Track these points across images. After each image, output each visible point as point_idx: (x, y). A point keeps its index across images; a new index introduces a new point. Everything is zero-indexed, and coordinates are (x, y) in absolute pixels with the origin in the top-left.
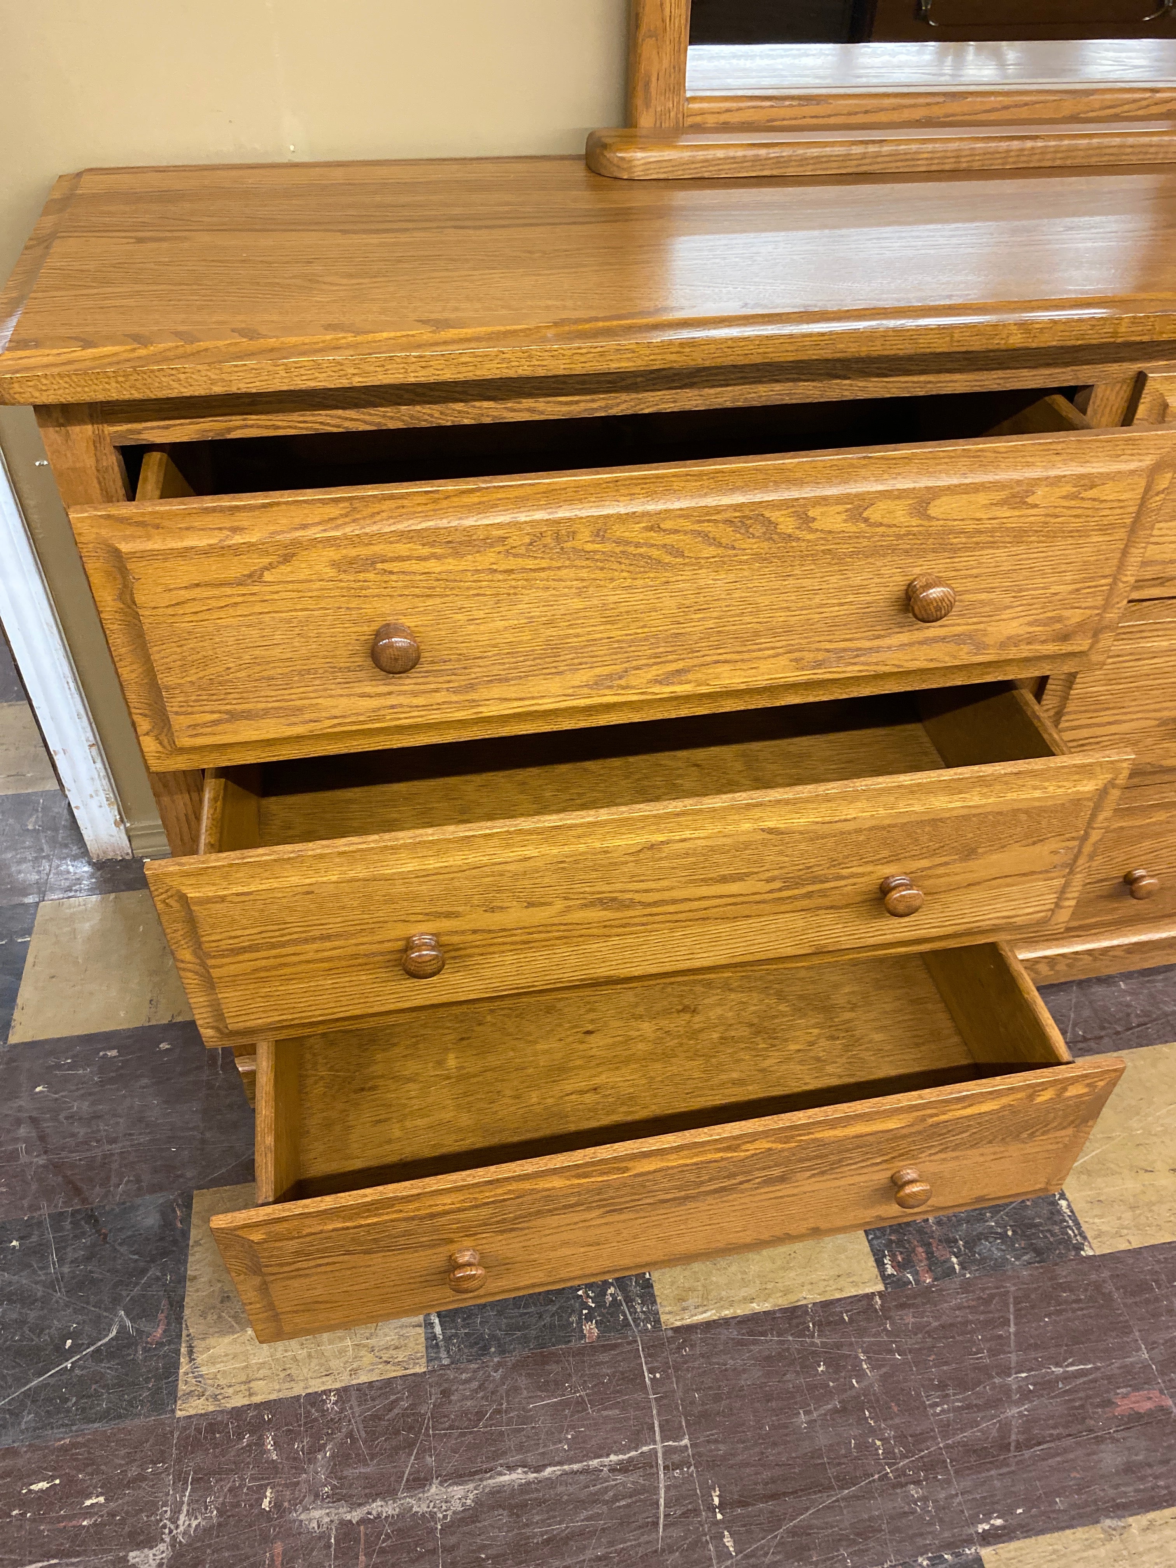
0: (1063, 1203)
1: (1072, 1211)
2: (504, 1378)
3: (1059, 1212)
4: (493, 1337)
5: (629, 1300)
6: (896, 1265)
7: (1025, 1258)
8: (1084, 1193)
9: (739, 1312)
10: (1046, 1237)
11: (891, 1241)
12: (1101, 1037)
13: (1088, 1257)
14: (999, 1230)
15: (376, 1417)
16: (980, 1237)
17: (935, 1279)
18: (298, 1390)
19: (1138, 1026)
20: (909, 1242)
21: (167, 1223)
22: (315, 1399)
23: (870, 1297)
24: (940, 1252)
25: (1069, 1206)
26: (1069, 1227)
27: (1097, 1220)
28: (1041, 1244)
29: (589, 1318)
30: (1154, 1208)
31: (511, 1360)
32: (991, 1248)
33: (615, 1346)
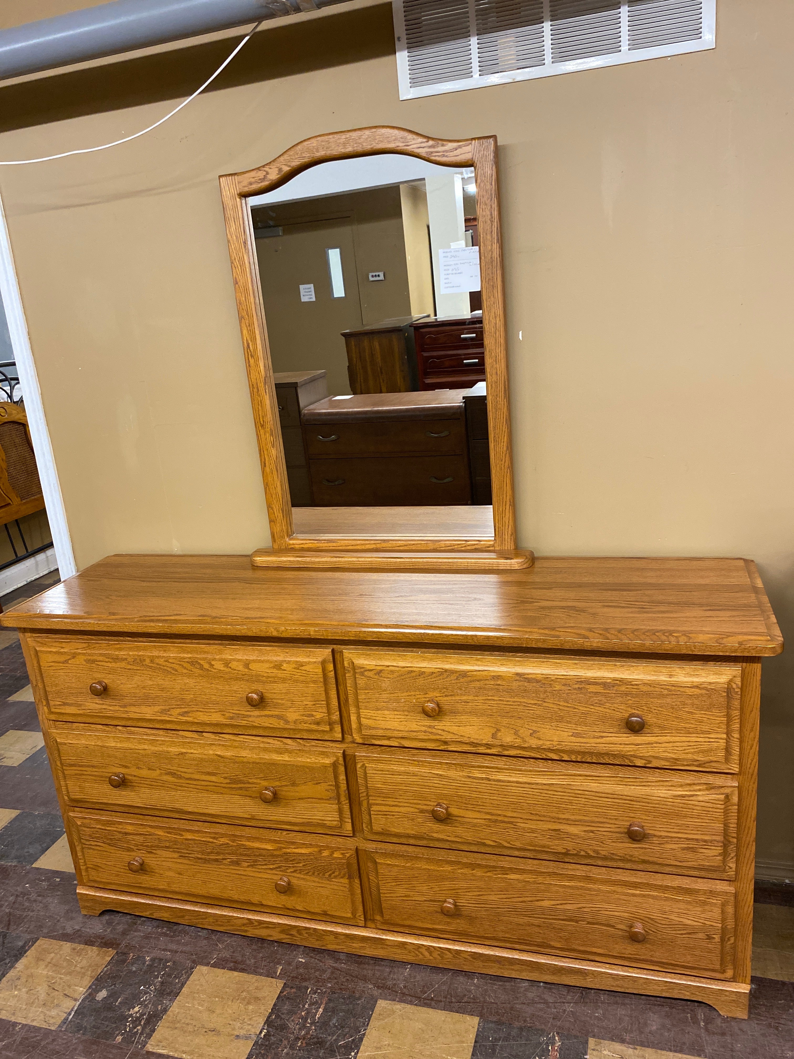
2: (76, 1043)
4: (86, 1027)
5: (142, 1034)
9: (176, 1055)
11: (260, 1052)
12: (441, 1001)
15: (27, 1039)
18: (13, 1019)
19: (466, 1002)
21: (24, 946)
22: (15, 1024)
29: (122, 1034)
31: (84, 1038)
33: (122, 1048)
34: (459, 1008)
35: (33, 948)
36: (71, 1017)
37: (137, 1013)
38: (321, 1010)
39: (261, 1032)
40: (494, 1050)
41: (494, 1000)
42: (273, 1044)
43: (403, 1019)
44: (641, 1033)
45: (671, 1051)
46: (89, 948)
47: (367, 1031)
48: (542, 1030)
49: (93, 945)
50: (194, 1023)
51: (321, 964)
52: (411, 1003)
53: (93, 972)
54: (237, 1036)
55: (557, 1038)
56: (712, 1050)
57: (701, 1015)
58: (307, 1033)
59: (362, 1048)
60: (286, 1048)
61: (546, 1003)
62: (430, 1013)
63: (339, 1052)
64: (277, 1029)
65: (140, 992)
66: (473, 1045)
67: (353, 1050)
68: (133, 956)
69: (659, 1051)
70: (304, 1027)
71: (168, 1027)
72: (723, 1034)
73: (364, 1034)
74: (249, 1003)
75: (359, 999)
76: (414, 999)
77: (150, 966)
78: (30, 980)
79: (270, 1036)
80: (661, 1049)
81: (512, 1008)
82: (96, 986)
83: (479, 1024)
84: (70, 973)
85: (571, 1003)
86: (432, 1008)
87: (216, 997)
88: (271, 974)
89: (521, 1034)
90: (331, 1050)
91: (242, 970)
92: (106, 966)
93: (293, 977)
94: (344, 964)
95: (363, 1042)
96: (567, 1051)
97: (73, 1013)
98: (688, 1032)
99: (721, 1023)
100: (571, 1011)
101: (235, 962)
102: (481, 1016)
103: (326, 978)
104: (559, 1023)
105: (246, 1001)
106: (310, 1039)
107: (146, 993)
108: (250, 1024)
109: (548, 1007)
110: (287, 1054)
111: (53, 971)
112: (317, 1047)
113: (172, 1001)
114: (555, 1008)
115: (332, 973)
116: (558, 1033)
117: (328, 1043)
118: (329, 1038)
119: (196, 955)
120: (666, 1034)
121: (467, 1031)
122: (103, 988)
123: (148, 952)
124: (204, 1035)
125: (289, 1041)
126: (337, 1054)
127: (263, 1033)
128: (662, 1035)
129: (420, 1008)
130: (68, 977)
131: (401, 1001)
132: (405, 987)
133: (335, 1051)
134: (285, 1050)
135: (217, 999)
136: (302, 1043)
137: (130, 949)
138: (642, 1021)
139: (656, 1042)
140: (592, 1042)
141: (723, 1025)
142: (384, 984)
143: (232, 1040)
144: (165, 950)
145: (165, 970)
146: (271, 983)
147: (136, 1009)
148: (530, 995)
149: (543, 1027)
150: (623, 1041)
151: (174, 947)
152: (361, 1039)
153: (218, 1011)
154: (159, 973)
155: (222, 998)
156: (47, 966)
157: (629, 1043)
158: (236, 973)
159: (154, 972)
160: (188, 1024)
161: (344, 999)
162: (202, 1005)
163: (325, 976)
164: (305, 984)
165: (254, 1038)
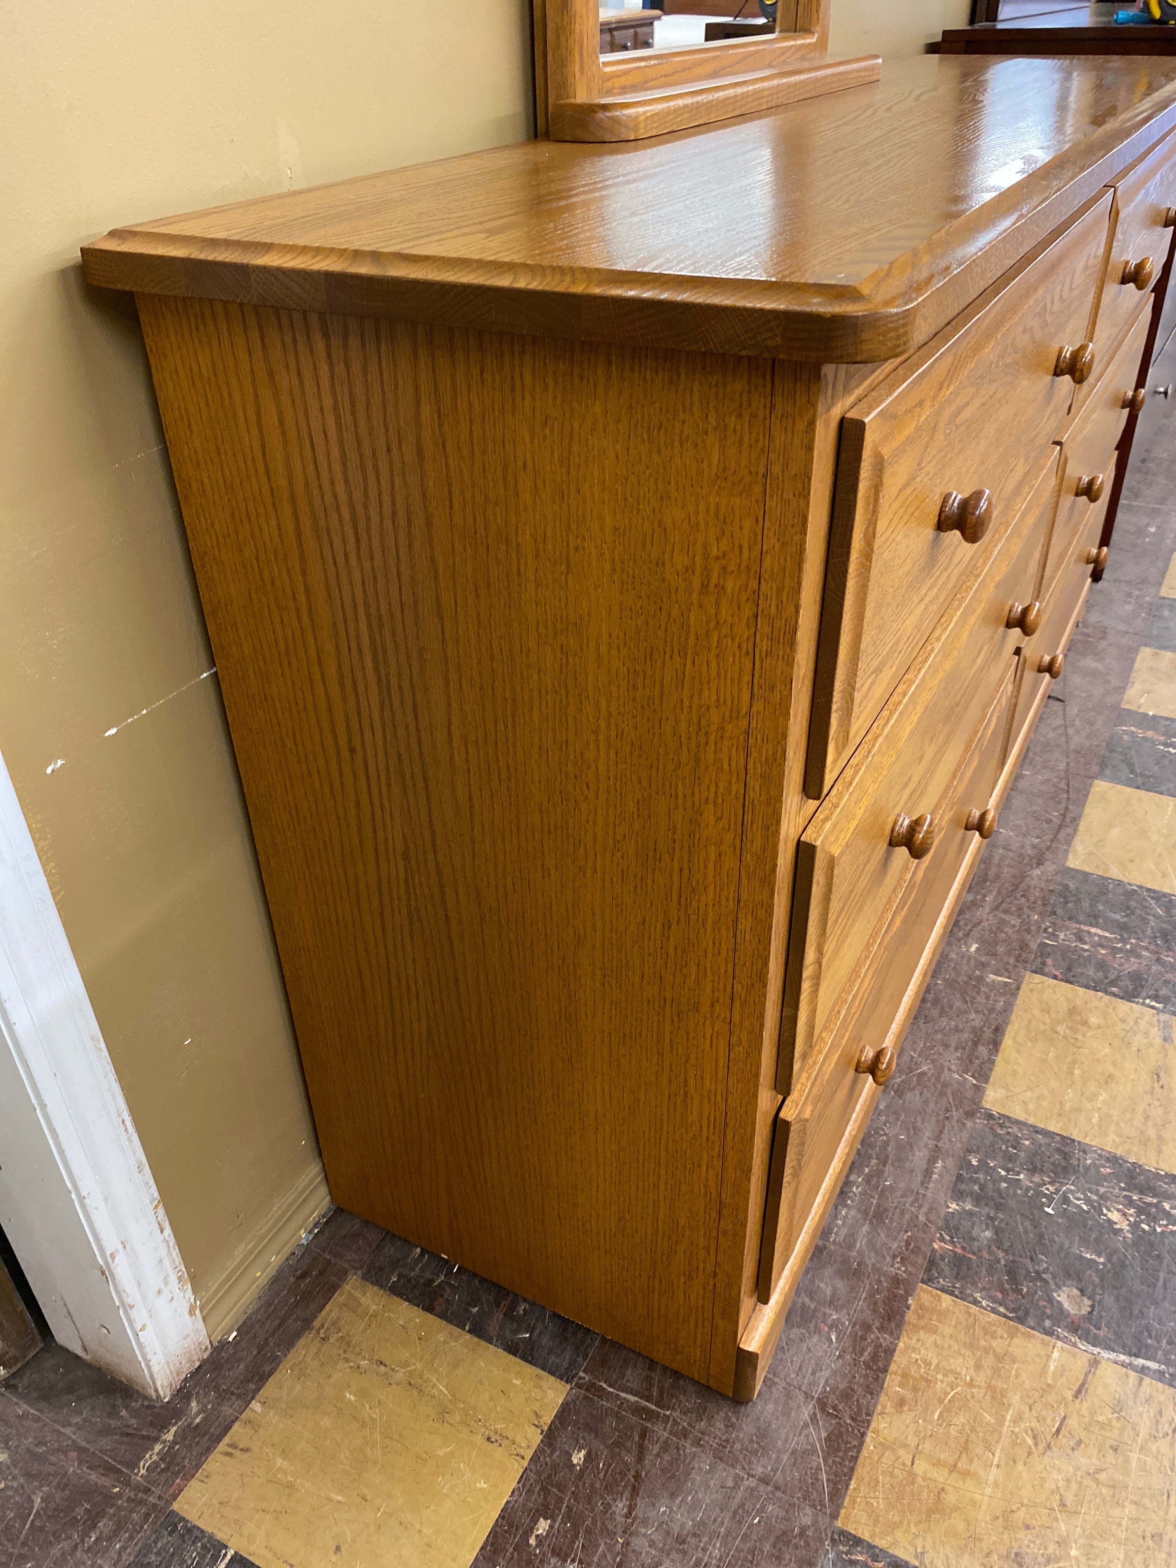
12: (1067, 808)
19: (1068, 787)
34: (1078, 794)
35: (881, 1543)
36: (1153, 1365)
37: (1125, 1215)
38: (1093, 930)
39: (1153, 1007)
41: (1061, 765)
46: (899, 1361)
47: (1132, 882)
48: (1112, 736)
49: (890, 1352)
50: (1142, 1105)
51: (985, 924)
52: (1071, 836)
53: (993, 1336)
54: (1165, 1039)
55: (1124, 728)
58: (1147, 949)
61: (1065, 726)
62: (1089, 820)
64: (1142, 986)
65: (1064, 1214)
66: (1143, 791)
68: (942, 1239)
70: (1133, 952)
71: (1159, 1152)
73: (1140, 887)
74: (1085, 1023)
75: (1067, 887)
76: (1063, 832)
77: (978, 1200)
78: (1021, 1515)
79: (1157, 995)
81: (1077, 754)
82: (1043, 1316)
83: (1105, 783)
84: (998, 1399)
85: (1065, 709)
86: (1079, 818)
87: (1071, 1072)
88: (1012, 989)
89: (1120, 752)
91: (999, 1031)
92: (976, 1302)
93: (1018, 961)
94: (984, 896)
95: (1156, 888)
96: (1145, 725)
97: (1140, 1362)
100: (1078, 711)
101: (976, 1044)
102: (1091, 778)
103: (1019, 921)
104: (1099, 723)
105: (1080, 1027)
106: (1157, 945)
107: (1065, 1200)
108: (1136, 1022)
109: (1073, 726)
111: (989, 1448)
113: (1085, 1149)
114: (1074, 721)
115: (1006, 912)
116: (1116, 726)
117: (1163, 926)
118: (1152, 924)
119: (947, 1110)
121: (1120, 793)
122: (1050, 1300)
123: (931, 1209)
125: (1167, 971)
127: (1153, 1003)
129: (1081, 828)
130: (1015, 1399)
131: (1067, 846)
132: (1038, 838)
135: (1076, 1072)
136: (1168, 955)
137: (917, 1251)
138: (1091, 671)
140: (1127, 707)
142: (1032, 858)
144: (928, 1173)
145: (994, 1169)
146: (1031, 990)
147: (1115, 1216)
151: (919, 1157)
152: (1148, 890)
154: (1005, 1179)
155: (1074, 1062)
156: (965, 1474)
158: (1007, 1042)
159: (999, 1191)
160: (1147, 1118)
161: (1067, 903)
162: (1093, 1097)
163: (1014, 921)
164: (1034, 946)
165: (1164, 1017)
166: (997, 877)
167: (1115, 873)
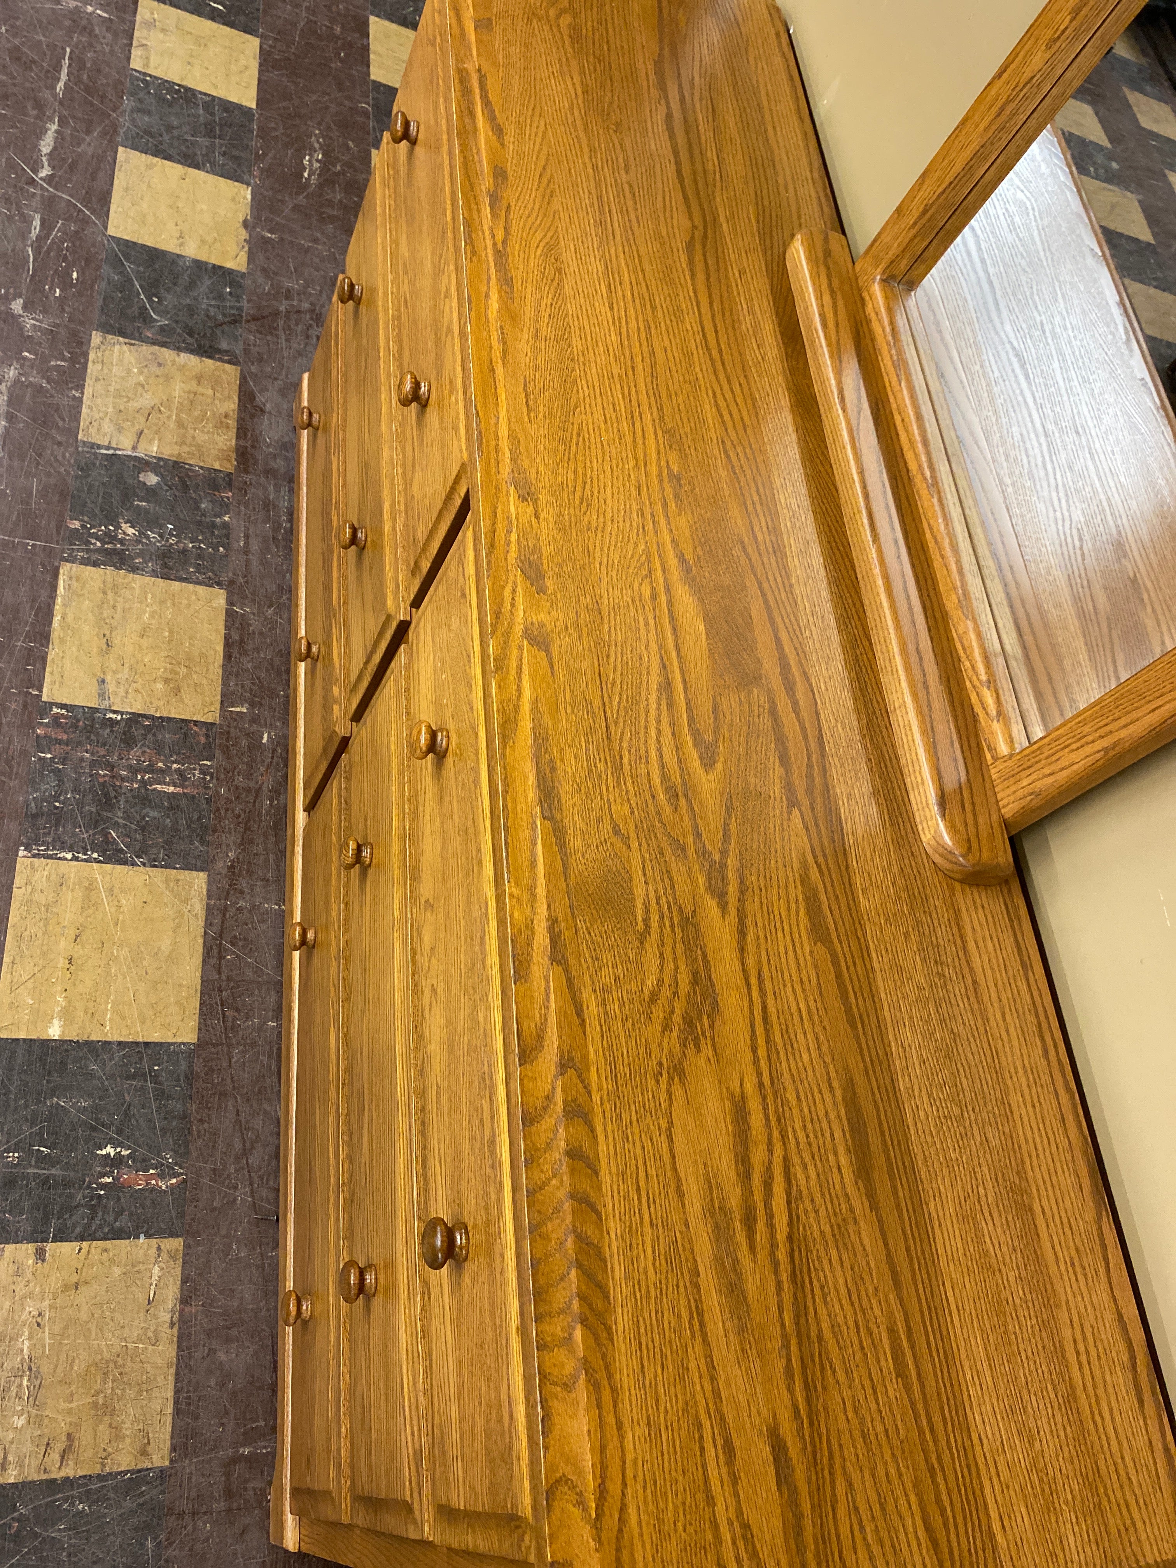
0: (69, 856)
1: (60, 859)
2: (59, 473)
3: (63, 849)
4: (89, 476)
5: (88, 551)
6: (57, 717)
7: (33, 805)
8: (72, 876)
9: (57, 607)
10: (45, 828)
11: (78, 721)
12: (220, 973)
13: (18, 850)
14: (62, 798)
15: (57, 410)
16: (61, 783)
17: (38, 736)
18: (89, 382)
19: (224, 1015)
20: (74, 732)
21: (219, 351)
22: (81, 387)
23: (40, 689)
24: (59, 750)
25: (66, 859)
26: (48, 849)
27: (46, 873)
28: (41, 822)
29: (83, 526)
30: (41, 924)
31: (69, 480)
32: (49, 786)
33: (58, 533)
34: (211, 1005)
35: (218, 363)
36: (104, 452)
37: (125, 533)
38: (171, 789)
39: (115, 712)
40: (133, 1077)
41: (238, 1061)
42: (97, 734)
43: (174, 920)
44: (209, 1333)
45: (177, 1392)
46: (233, 433)
47: (142, 868)
48: (187, 1153)
49: (238, 437)
50: (118, 616)
51: (263, 769)
52: (208, 924)
53: (189, 453)
54: (103, 681)
55: (174, 1181)
56: (190, 1473)
57: (265, 1447)
58: (123, 779)
59: (108, 867)
60: (92, 754)
61: (246, 1153)
62: (194, 960)
63: (95, 834)
64: (124, 733)
65: (162, 526)
66: (141, 1040)
67: (103, 853)
68: (228, 498)
69: (172, 1371)
70: (134, 771)
71: (104, 582)
72: (229, 1494)
73: (134, 864)
74: (166, 681)
75: (202, 842)
76: (216, 928)
77: (213, 525)
78: (161, 380)
79: (112, 726)
80: (177, 1374)
81: (223, 1094)
82: (164, 467)
83: (184, 1044)
84: (180, 424)
85: (252, 1196)
86: (204, 961)
87: (171, 632)
88: (227, 699)
89: (173, 1117)
90: (97, 821)
91: (228, 656)
92: (202, 468)
93: (228, 733)
94: (271, 804)
95: (118, 867)
96: (148, 1202)
97: (110, 452)
98: (223, 1424)
99: (254, 1489)
100: (235, 1200)
101: (242, 641)
102: (201, 1044)
103: (236, 782)
104: (206, 1181)
105: (170, 676)
106: (114, 786)
107: (161, 535)
108: (127, 692)
109: (237, 1158)
110: (82, 759)
111: (181, 404)
112: (99, 800)
113: (154, 574)
114: (236, 1171)
115: (249, 790)
116: (184, 1181)
117: (109, 815)
118: (120, 814)
119: (247, 582)
120: (212, 1383)
121: (166, 1026)
122: (162, 476)
123: (239, 514)
124: (97, 635)
125: (104, 756)
126: (91, 832)
127: (114, 716)
128: (210, 1372)
129: (200, 941)
130: (172, 425)
131: (209, 910)
132: (239, 909)
133: (95, 828)
134: (87, 755)
135: (167, 634)
136: (104, 776)
137: (240, 489)
138: (234, 1332)
139: (192, 1363)
140: (176, 1244)
141: (251, 1492)
142: (240, 875)
143: (94, 675)
144: (247, 536)
145: (208, 547)
146: (212, 703)
147: (131, 531)
148: (258, 1122)
149: (195, 1154)
150: (184, 1300)
151: (255, 547)
152: (124, 862)
153: (145, 643)
154: (200, 542)
155: (170, 641)
156: (189, 392)
157: (181, 1312)
158: (220, 648)
159: (202, 533)
160: (114, 607)
161: (199, 819)
162: (152, 616)
163: (240, 780)
164: (218, 754)
165: (104, 705)
166: (265, 835)
167: (158, 875)
